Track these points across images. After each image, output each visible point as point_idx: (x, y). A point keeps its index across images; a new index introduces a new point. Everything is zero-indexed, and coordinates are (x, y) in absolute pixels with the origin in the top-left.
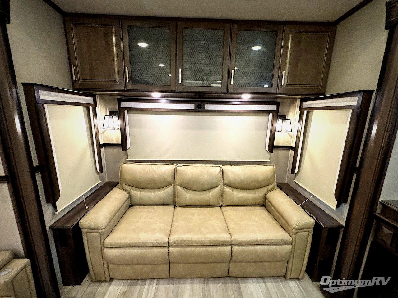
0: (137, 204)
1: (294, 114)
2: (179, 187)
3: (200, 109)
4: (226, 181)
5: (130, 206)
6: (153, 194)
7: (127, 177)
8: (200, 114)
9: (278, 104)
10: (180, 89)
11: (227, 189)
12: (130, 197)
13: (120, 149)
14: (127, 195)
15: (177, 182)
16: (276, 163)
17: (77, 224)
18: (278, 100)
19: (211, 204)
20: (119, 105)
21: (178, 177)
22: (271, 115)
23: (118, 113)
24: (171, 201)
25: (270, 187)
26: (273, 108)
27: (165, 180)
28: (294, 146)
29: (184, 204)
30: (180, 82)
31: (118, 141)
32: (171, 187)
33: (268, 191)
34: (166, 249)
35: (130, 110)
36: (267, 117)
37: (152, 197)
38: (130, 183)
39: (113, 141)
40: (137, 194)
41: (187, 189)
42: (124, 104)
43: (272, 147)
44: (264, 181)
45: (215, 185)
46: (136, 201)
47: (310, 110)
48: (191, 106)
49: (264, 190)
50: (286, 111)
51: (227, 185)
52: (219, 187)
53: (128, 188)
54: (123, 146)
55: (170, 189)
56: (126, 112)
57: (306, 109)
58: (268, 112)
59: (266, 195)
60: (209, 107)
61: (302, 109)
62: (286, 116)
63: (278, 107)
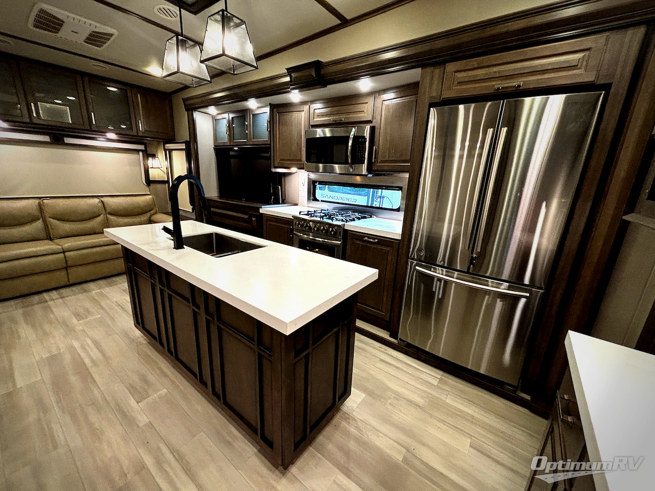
1: (161, 155)
2: (51, 219)
4: (109, 211)
6: (14, 231)
9: (145, 144)
11: (110, 218)
15: (47, 215)
16: (155, 194)
18: (145, 141)
21: (46, 210)
22: (141, 153)
24: (44, 235)
25: (152, 212)
26: (142, 147)
27: (30, 214)
28: (166, 179)
29: (63, 236)
32: (41, 220)
33: (152, 215)
34: (62, 255)
36: (138, 155)
37: (14, 234)
41: (64, 221)
43: (149, 182)
44: (145, 207)
45: (97, 214)
47: (170, 151)
48: (46, 138)
49: (148, 214)
50: (155, 150)
51: (110, 214)
52: (102, 216)
55: (39, 223)
57: (167, 150)
58: (137, 151)
59: (150, 218)
60: (68, 140)
61: (165, 150)
62: (155, 155)
63: (146, 147)
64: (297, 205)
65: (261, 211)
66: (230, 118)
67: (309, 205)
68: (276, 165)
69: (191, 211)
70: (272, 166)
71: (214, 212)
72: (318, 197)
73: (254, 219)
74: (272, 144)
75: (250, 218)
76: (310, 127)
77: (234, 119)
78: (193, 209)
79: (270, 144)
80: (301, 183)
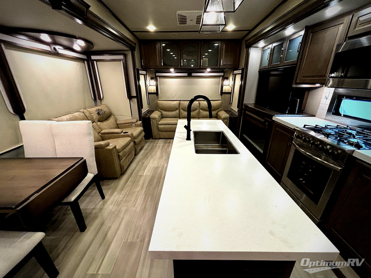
0: (164, 117)
1: (231, 78)
2: (181, 110)
3: (190, 76)
4: (201, 107)
5: (162, 118)
6: (171, 113)
7: (160, 106)
8: (189, 77)
9: (224, 72)
10: (182, 67)
11: (201, 111)
12: (162, 114)
13: (155, 95)
14: (160, 113)
15: (181, 108)
16: (224, 100)
17: (149, 117)
19: (195, 117)
20: (155, 75)
21: (181, 106)
22: (221, 78)
23: (155, 78)
24: (178, 116)
25: (219, 110)
26: (222, 74)
27: (176, 107)
28: (230, 91)
29: (184, 117)
30: (182, 65)
31: (154, 91)
32: (178, 110)
33: (218, 111)
35: (160, 77)
36: (219, 79)
37: (170, 114)
38: (162, 108)
39: (152, 91)
40: (165, 113)
42: (158, 74)
43: (222, 93)
44: (216, 107)
45: (196, 109)
46: (164, 115)
47: (235, 75)
48: (186, 74)
49: (217, 111)
50: (228, 75)
51: (201, 109)
52: (198, 110)
53: (161, 111)
54: (157, 93)
55: (177, 111)
56: (158, 78)
58: (220, 76)
59: (217, 112)
60: (194, 74)
61: (233, 74)
62: (228, 78)
63: (224, 74)
64: (314, 116)
65: (274, 118)
66: (273, 47)
67: (328, 118)
68: (298, 82)
69: (237, 111)
70: (294, 82)
71: (247, 114)
72: (341, 111)
73: (267, 123)
74: (299, 64)
75: (265, 122)
76: (347, 39)
77: (276, 47)
78: (238, 111)
79: (296, 64)
80: (324, 96)
